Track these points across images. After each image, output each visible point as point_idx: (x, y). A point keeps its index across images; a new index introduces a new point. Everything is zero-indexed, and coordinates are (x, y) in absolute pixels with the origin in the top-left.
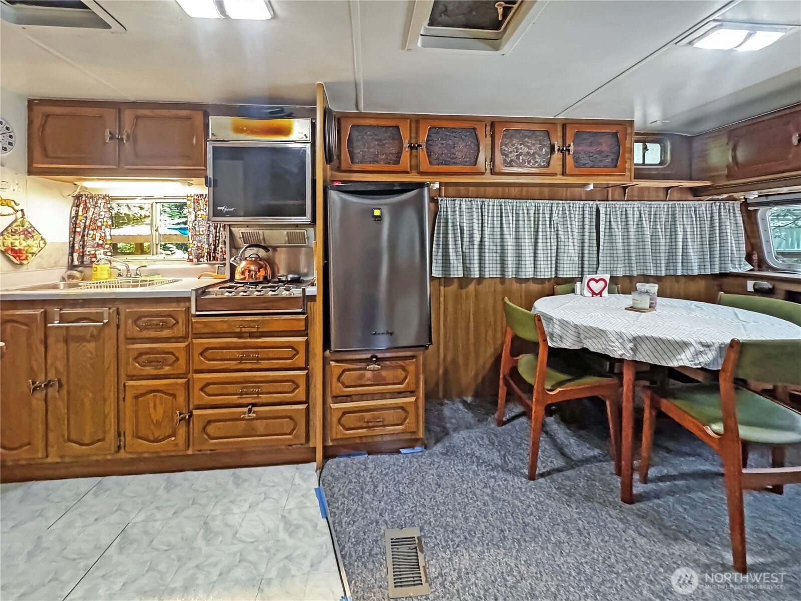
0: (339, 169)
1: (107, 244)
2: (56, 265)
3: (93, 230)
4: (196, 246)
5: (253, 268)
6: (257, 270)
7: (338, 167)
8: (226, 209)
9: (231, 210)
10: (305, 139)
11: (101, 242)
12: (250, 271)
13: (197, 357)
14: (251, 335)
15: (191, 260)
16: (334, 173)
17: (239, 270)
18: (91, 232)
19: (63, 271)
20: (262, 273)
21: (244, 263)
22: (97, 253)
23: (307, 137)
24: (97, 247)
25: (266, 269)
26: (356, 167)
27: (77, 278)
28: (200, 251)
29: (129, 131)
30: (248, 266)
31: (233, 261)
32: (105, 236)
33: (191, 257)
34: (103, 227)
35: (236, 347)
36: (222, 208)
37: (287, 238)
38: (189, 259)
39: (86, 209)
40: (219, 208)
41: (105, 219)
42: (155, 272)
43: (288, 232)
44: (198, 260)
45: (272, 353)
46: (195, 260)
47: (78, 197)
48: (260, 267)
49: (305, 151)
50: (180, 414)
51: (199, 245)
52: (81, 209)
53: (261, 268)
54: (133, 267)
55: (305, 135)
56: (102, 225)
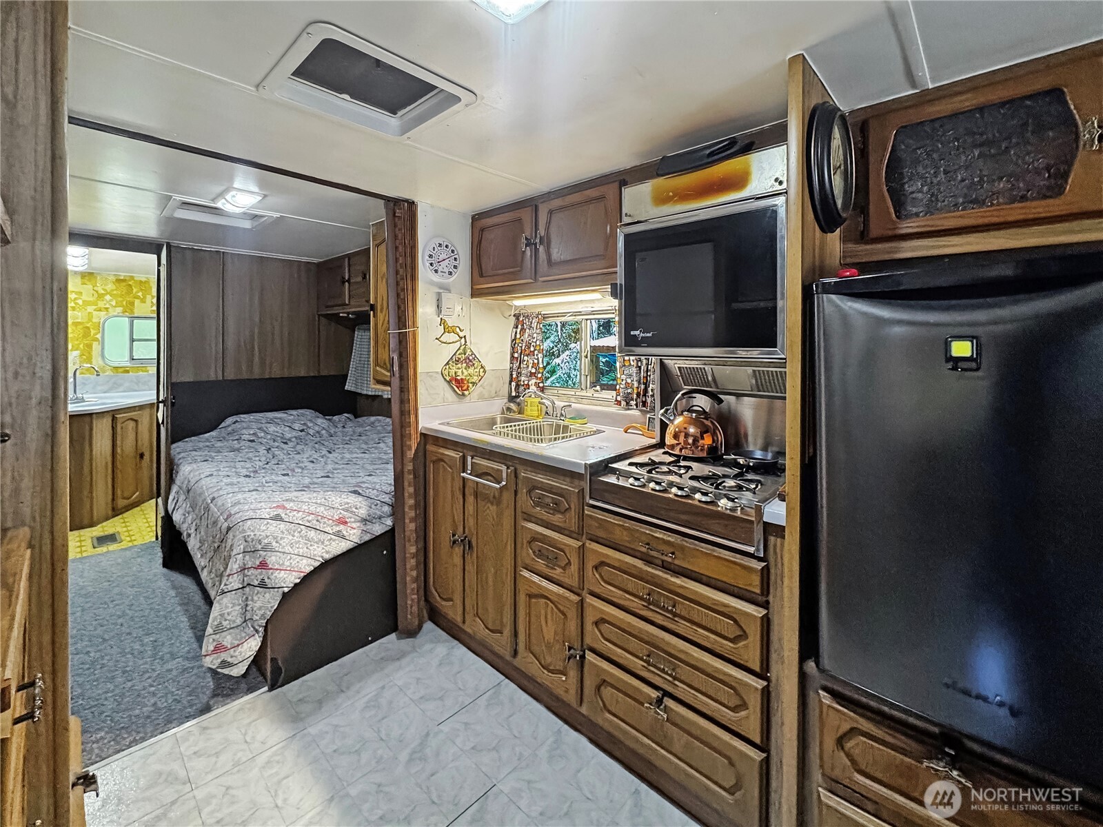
0: (863, 237)
1: (539, 373)
2: (497, 394)
3: (527, 356)
4: (624, 382)
5: (692, 430)
6: (699, 435)
7: (862, 233)
8: (642, 335)
9: (648, 335)
10: (777, 187)
11: (533, 371)
12: (687, 435)
13: (591, 571)
14: (665, 567)
15: (619, 403)
16: (850, 246)
17: (671, 430)
18: (526, 358)
19: (502, 402)
20: (707, 441)
21: (679, 420)
22: (530, 383)
23: (781, 183)
24: (530, 376)
25: (714, 434)
26: (908, 227)
27: (514, 412)
28: (629, 391)
29: (542, 234)
30: (685, 425)
31: (662, 415)
32: (538, 363)
33: (619, 398)
34: (536, 352)
35: (641, 576)
36: (637, 333)
37: (754, 381)
38: (616, 400)
39: (523, 330)
40: (632, 333)
41: (538, 343)
42: (579, 415)
43: (754, 371)
44: (628, 404)
45: (699, 613)
46: (623, 403)
47: (517, 316)
48: (705, 430)
49: (775, 212)
50: (570, 648)
51: (629, 381)
52: (518, 330)
53: (706, 432)
54: (559, 404)
55: (776, 180)
56: (535, 350)
